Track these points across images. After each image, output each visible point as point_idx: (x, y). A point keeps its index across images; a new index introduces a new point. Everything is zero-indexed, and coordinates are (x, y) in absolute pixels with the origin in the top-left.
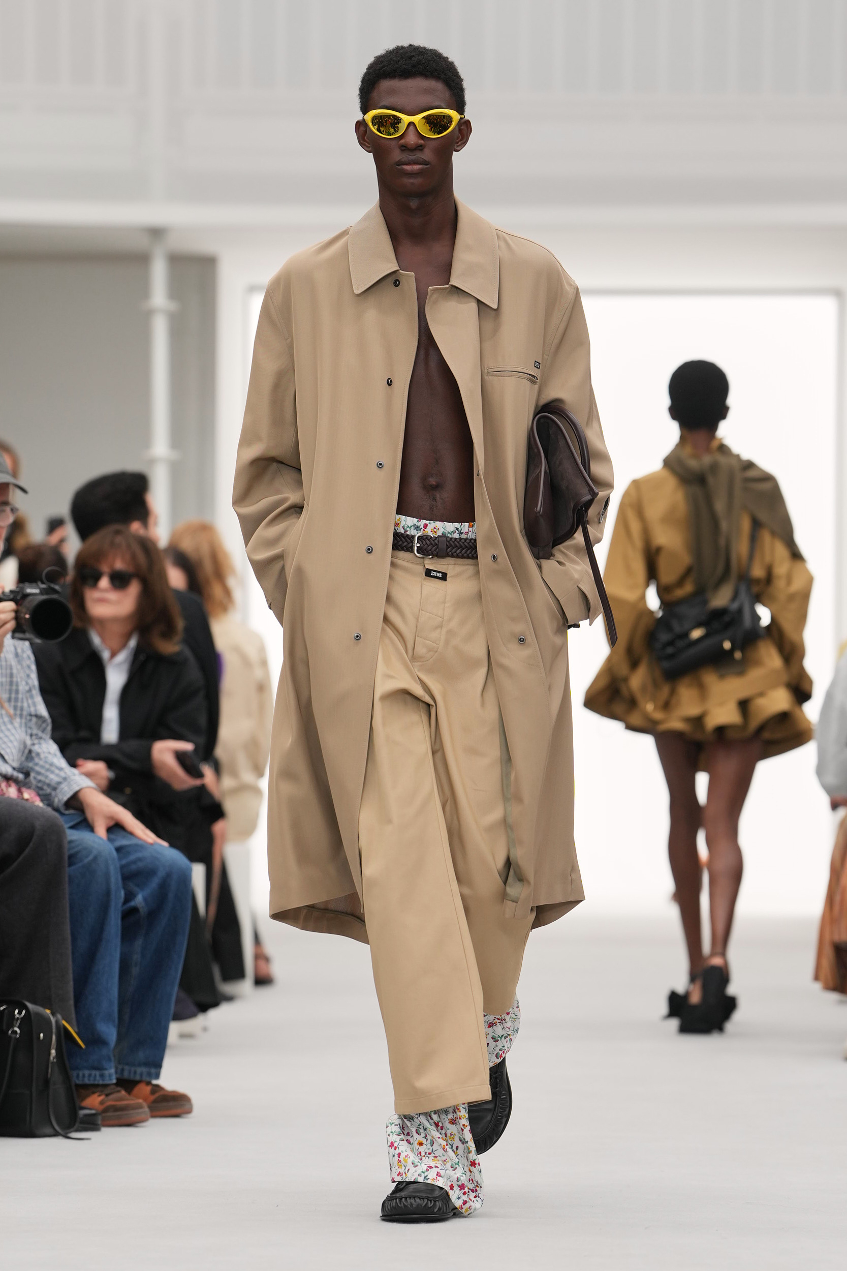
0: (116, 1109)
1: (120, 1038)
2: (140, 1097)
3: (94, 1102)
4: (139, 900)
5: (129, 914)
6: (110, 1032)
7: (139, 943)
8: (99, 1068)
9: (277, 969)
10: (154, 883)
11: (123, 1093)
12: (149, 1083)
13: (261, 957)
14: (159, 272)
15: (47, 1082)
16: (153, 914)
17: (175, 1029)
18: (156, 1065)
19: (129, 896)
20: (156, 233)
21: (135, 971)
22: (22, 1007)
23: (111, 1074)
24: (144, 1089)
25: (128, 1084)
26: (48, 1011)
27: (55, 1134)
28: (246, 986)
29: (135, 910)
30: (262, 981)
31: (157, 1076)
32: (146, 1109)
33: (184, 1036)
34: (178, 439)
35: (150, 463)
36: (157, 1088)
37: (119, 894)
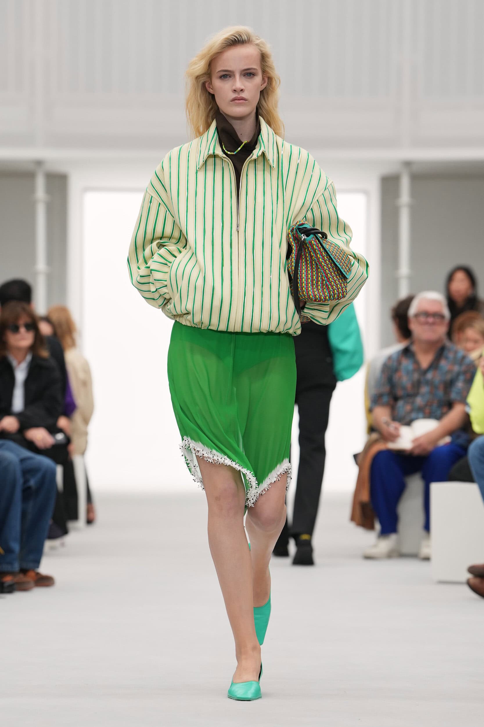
0: (18, 583)
2: (30, 578)
3: (8, 580)
4: (32, 483)
5: (26, 490)
6: (16, 547)
8: (11, 563)
10: (39, 475)
11: (22, 576)
12: (34, 571)
13: (90, 510)
14: (40, 182)
16: (39, 489)
17: (48, 544)
18: (37, 562)
19: (26, 481)
20: (39, 163)
23: (16, 567)
24: (32, 574)
25: (24, 571)
29: (29, 488)
30: (90, 521)
32: (32, 583)
33: (52, 548)
34: (50, 261)
35: (36, 274)
36: (38, 574)
37: (20, 481)
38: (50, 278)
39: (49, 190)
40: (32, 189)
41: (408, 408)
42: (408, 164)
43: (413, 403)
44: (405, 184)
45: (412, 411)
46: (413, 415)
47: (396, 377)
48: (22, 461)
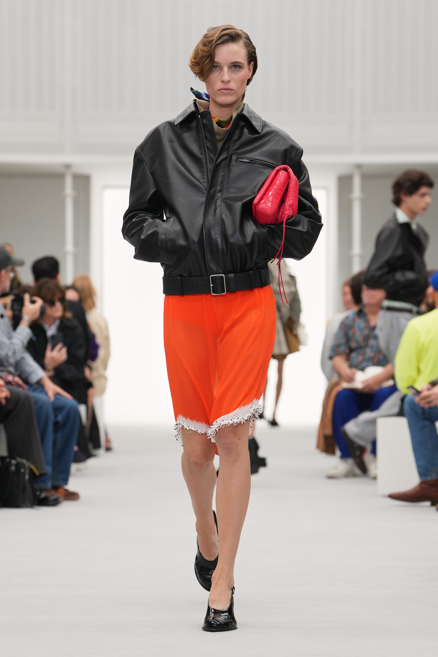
2: (60, 494)
4: (61, 418)
5: (56, 423)
6: (48, 469)
7: (59, 435)
8: (45, 482)
9: (114, 445)
10: (65, 412)
11: (53, 492)
12: (63, 488)
13: (108, 441)
14: (69, 182)
15: (24, 488)
16: (65, 424)
17: (74, 467)
18: (66, 481)
19: (56, 417)
20: (68, 166)
22: (15, 459)
23: (49, 484)
24: (61, 491)
25: (55, 488)
26: (24, 461)
27: (27, 507)
28: (101, 452)
29: (58, 422)
30: (108, 449)
31: (66, 485)
33: (78, 470)
34: (76, 244)
35: (65, 254)
36: (66, 491)
37: (52, 417)
38: (76, 257)
39: (76, 187)
40: (62, 187)
41: (360, 358)
42: (359, 166)
43: (364, 354)
44: (357, 182)
45: (363, 361)
46: (364, 364)
47: (351, 333)
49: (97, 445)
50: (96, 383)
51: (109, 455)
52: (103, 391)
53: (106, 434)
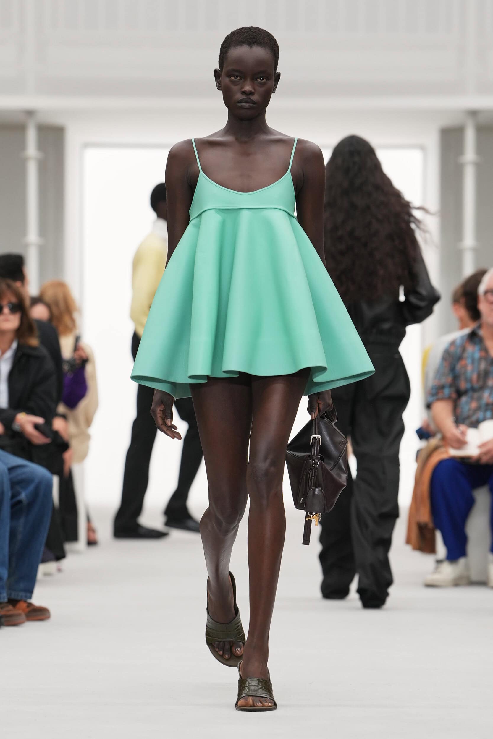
0: (6, 616)
1: (10, 575)
2: (20, 610)
4: (23, 496)
5: (15, 504)
6: (4, 573)
7: (22, 520)
10: (32, 487)
11: (11, 607)
12: (25, 602)
13: (90, 529)
14: (31, 136)
16: (31, 503)
17: (42, 569)
18: (30, 591)
19: (15, 495)
20: (30, 113)
21: (20, 537)
23: (4, 596)
24: (22, 605)
25: (13, 602)
28: (80, 547)
29: (20, 502)
30: (91, 543)
31: (30, 598)
32: (24, 617)
34: (43, 231)
35: (26, 246)
36: (30, 605)
37: (8, 494)
38: (42, 251)
39: (41, 146)
40: (22, 145)
41: (473, 405)
42: (473, 113)
44: (470, 137)
45: (478, 408)
46: (480, 415)
48: (11, 469)
49: (74, 537)
50: (74, 444)
51: (93, 550)
52: (83, 456)
53: (88, 520)
